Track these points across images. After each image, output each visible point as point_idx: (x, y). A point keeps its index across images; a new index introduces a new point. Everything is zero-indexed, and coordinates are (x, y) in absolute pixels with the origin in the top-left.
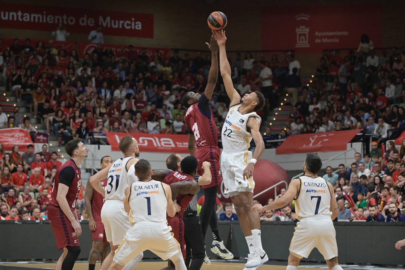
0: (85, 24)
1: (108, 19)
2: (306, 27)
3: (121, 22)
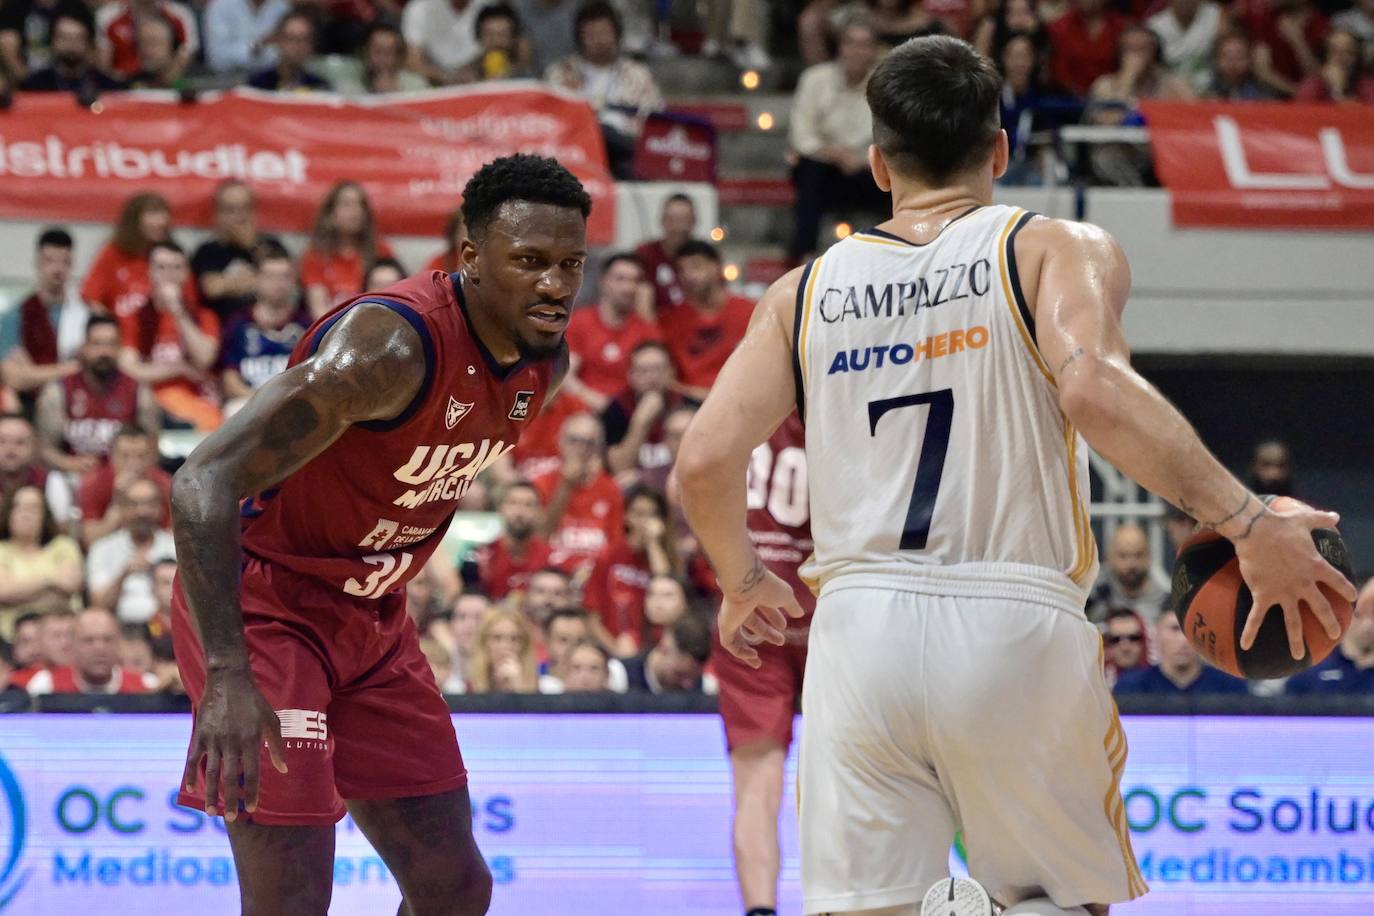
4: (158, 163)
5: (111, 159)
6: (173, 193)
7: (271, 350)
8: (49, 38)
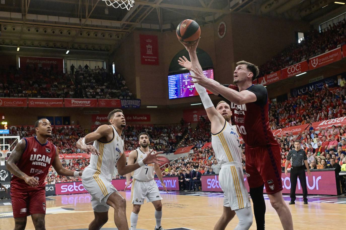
0: (128, 119)
1: (136, 117)
2: (196, 114)
3: (140, 118)
4: (75, 156)
5: (73, 156)
6: (76, 158)
7: (81, 165)
8: (70, 151)
